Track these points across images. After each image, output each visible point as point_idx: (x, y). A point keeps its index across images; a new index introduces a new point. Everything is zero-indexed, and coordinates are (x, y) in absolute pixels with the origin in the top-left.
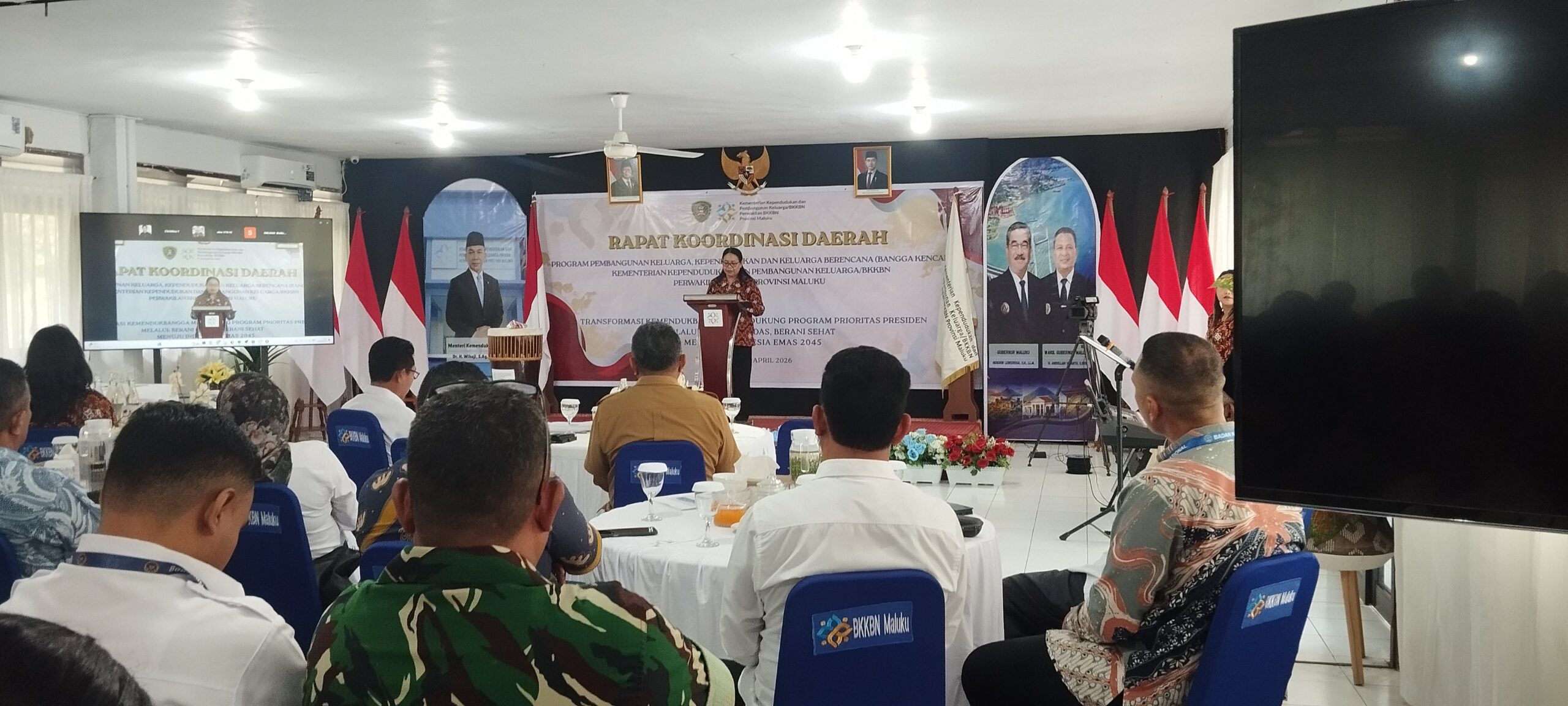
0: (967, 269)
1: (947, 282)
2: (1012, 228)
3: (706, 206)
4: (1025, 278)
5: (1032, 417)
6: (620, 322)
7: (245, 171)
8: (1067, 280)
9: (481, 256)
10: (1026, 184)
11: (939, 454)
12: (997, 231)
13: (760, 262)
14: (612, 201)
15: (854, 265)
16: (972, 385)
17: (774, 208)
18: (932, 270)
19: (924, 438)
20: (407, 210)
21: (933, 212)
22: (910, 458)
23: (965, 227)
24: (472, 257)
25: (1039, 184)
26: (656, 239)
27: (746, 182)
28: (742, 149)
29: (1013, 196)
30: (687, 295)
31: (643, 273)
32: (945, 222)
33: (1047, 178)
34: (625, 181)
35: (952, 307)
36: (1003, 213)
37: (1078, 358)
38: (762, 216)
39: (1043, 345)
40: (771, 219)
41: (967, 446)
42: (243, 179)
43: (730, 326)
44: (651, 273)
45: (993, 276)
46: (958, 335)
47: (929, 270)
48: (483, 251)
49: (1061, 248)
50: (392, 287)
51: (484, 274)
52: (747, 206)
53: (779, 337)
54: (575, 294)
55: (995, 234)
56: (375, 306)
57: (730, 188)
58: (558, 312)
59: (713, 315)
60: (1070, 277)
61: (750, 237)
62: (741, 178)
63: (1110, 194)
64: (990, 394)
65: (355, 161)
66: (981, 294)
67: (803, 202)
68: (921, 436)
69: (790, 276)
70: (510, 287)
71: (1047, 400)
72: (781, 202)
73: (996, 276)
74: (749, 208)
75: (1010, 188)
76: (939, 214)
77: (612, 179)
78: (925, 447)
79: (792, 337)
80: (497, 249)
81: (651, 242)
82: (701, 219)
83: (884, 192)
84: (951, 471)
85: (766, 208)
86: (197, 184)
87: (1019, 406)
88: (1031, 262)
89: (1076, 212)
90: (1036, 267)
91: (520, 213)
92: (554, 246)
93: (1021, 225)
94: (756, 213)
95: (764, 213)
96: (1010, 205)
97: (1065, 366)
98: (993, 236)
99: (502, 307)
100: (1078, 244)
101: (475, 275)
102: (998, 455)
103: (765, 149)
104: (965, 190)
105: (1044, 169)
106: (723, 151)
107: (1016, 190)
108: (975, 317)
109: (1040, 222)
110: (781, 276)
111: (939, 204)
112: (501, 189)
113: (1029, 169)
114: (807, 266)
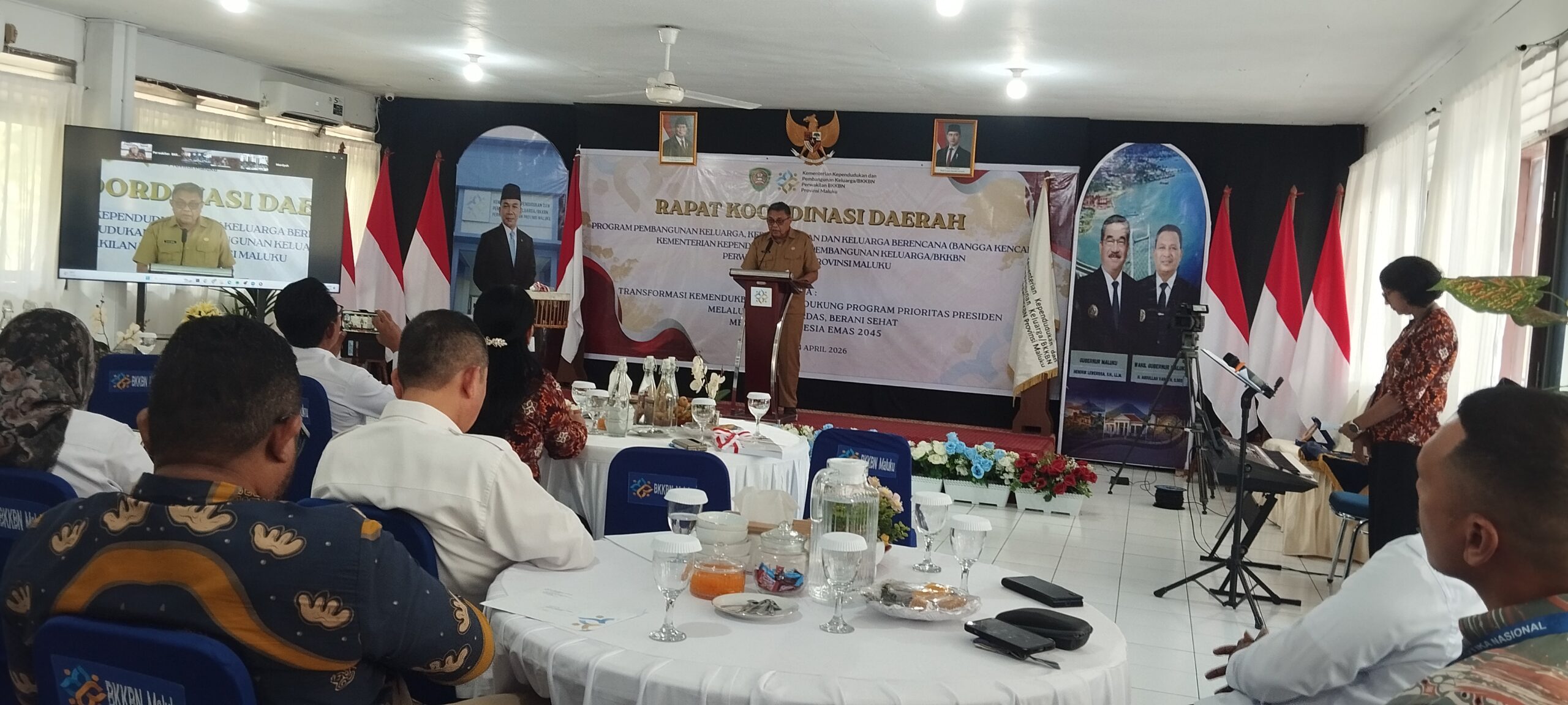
0: (1053, 264)
1: (1029, 277)
2: (1109, 221)
3: (766, 174)
4: (1119, 279)
5: (1115, 436)
6: (661, 294)
7: (264, 97)
8: (1167, 285)
9: (516, 211)
10: (1129, 172)
11: (1008, 473)
12: (1091, 224)
13: (820, 239)
14: (663, 161)
15: (925, 251)
16: (1048, 396)
17: (841, 180)
18: (1012, 262)
19: (992, 453)
20: (439, 155)
21: (1019, 197)
22: (974, 475)
23: (1054, 217)
24: (506, 211)
25: (1144, 173)
26: (707, 205)
27: (811, 150)
28: (810, 113)
29: (1112, 185)
30: (734, 269)
31: (690, 242)
32: (1032, 210)
33: (1154, 167)
34: (679, 139)
35: (1033, 306)
36: (1099, 204)
37: (1176, 374)
38: (826, 189)
39: (1134, 356)
40: (836, 192)
41: (1042, 467)
42: (262, 106)
43: (780, 308)
44: (700, 243)
45: (1082, 274)
46: (1036, 337)
47: (1009, 262)
48: (518, 206)
49: (1163, 248)
50: (417, 239)
51: (518, 231)
52: (811, 176)
53: (834, 324)
54: (615, 260)
55: (1088, 227)
56: (396, 255)
57: (794, 156)
58: (595, 277)
59: (761, 293)
60: (1171, 282)
61: (812, 210)
62: (807, 144)
63: (1227, 191)
64: (1067, 406)
65: (390, 98)
66: (1066, 293)
67: (873, 176)
68: (988, 450)
69: (852, 258)
70: (545, 247)
71: (1132, 419)
72: (849, 175)
73: (1086, 275)
74: (812, 179)
75: (1110, 176)
76: (1025, 200)
77: (664, 137)
78: (992, 464)
79: (848, 325)
80: (535, 205)
81: (701, 209)
82: (759, 187)
83: (966, 171)
84: (1021, 495)
85: (831, 180)
86: (208, 105)
87: (1100, 423)
88: (1127, 260)
89: (1184, 208)
90: (1132, 267)
91: (563, 167)
92: (595, 205)
93: (1119, 218)
94: (820, 185)
95: (829, 186)
96: (1109, 195)
97: (1162, 383)
98: (1086, 229)
99: (535, 268)
100: (1183, 245)
101: (508, 230)
102: (1078, 480)
103: (836, 113)
104: (1057, 175)
105: (1151, 157)
106: (789, 114)
107: (1117, 179)
108: (1058, 319)
109: (1143, 216)
110: (842, 257)
111: (1026, 188)
112: (543, 139)
113: (1135, 156)
114: (872, 247)
